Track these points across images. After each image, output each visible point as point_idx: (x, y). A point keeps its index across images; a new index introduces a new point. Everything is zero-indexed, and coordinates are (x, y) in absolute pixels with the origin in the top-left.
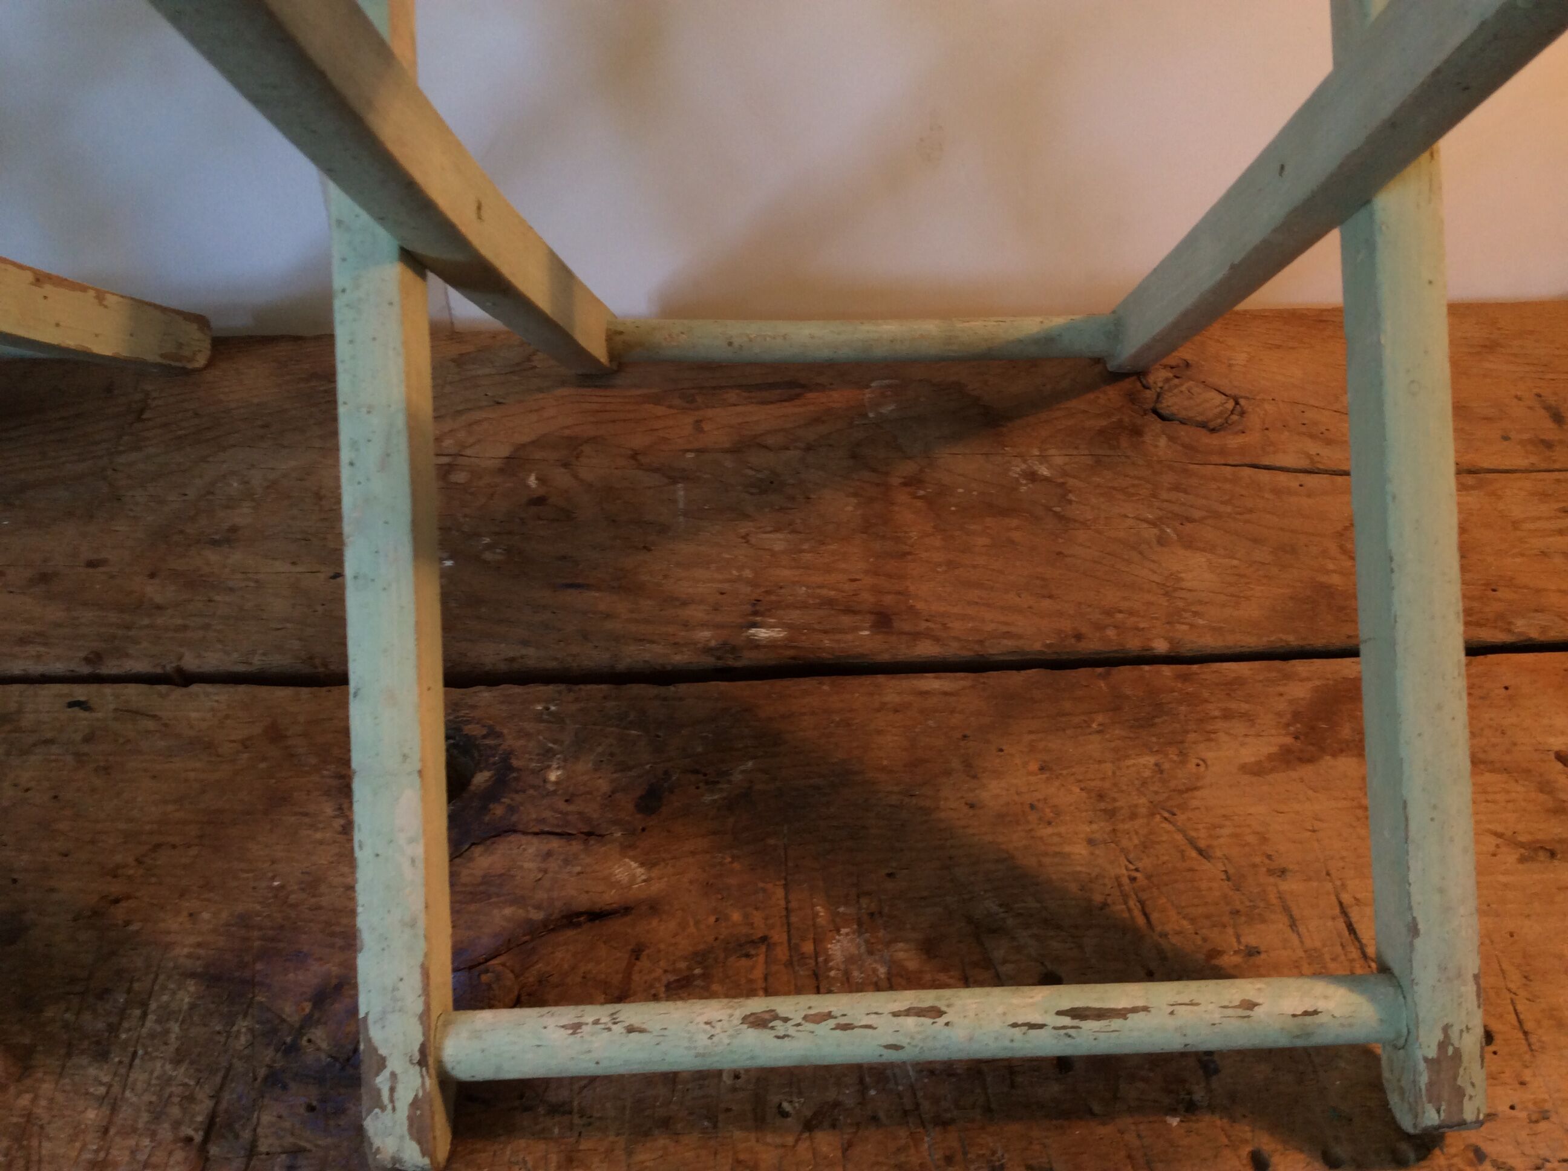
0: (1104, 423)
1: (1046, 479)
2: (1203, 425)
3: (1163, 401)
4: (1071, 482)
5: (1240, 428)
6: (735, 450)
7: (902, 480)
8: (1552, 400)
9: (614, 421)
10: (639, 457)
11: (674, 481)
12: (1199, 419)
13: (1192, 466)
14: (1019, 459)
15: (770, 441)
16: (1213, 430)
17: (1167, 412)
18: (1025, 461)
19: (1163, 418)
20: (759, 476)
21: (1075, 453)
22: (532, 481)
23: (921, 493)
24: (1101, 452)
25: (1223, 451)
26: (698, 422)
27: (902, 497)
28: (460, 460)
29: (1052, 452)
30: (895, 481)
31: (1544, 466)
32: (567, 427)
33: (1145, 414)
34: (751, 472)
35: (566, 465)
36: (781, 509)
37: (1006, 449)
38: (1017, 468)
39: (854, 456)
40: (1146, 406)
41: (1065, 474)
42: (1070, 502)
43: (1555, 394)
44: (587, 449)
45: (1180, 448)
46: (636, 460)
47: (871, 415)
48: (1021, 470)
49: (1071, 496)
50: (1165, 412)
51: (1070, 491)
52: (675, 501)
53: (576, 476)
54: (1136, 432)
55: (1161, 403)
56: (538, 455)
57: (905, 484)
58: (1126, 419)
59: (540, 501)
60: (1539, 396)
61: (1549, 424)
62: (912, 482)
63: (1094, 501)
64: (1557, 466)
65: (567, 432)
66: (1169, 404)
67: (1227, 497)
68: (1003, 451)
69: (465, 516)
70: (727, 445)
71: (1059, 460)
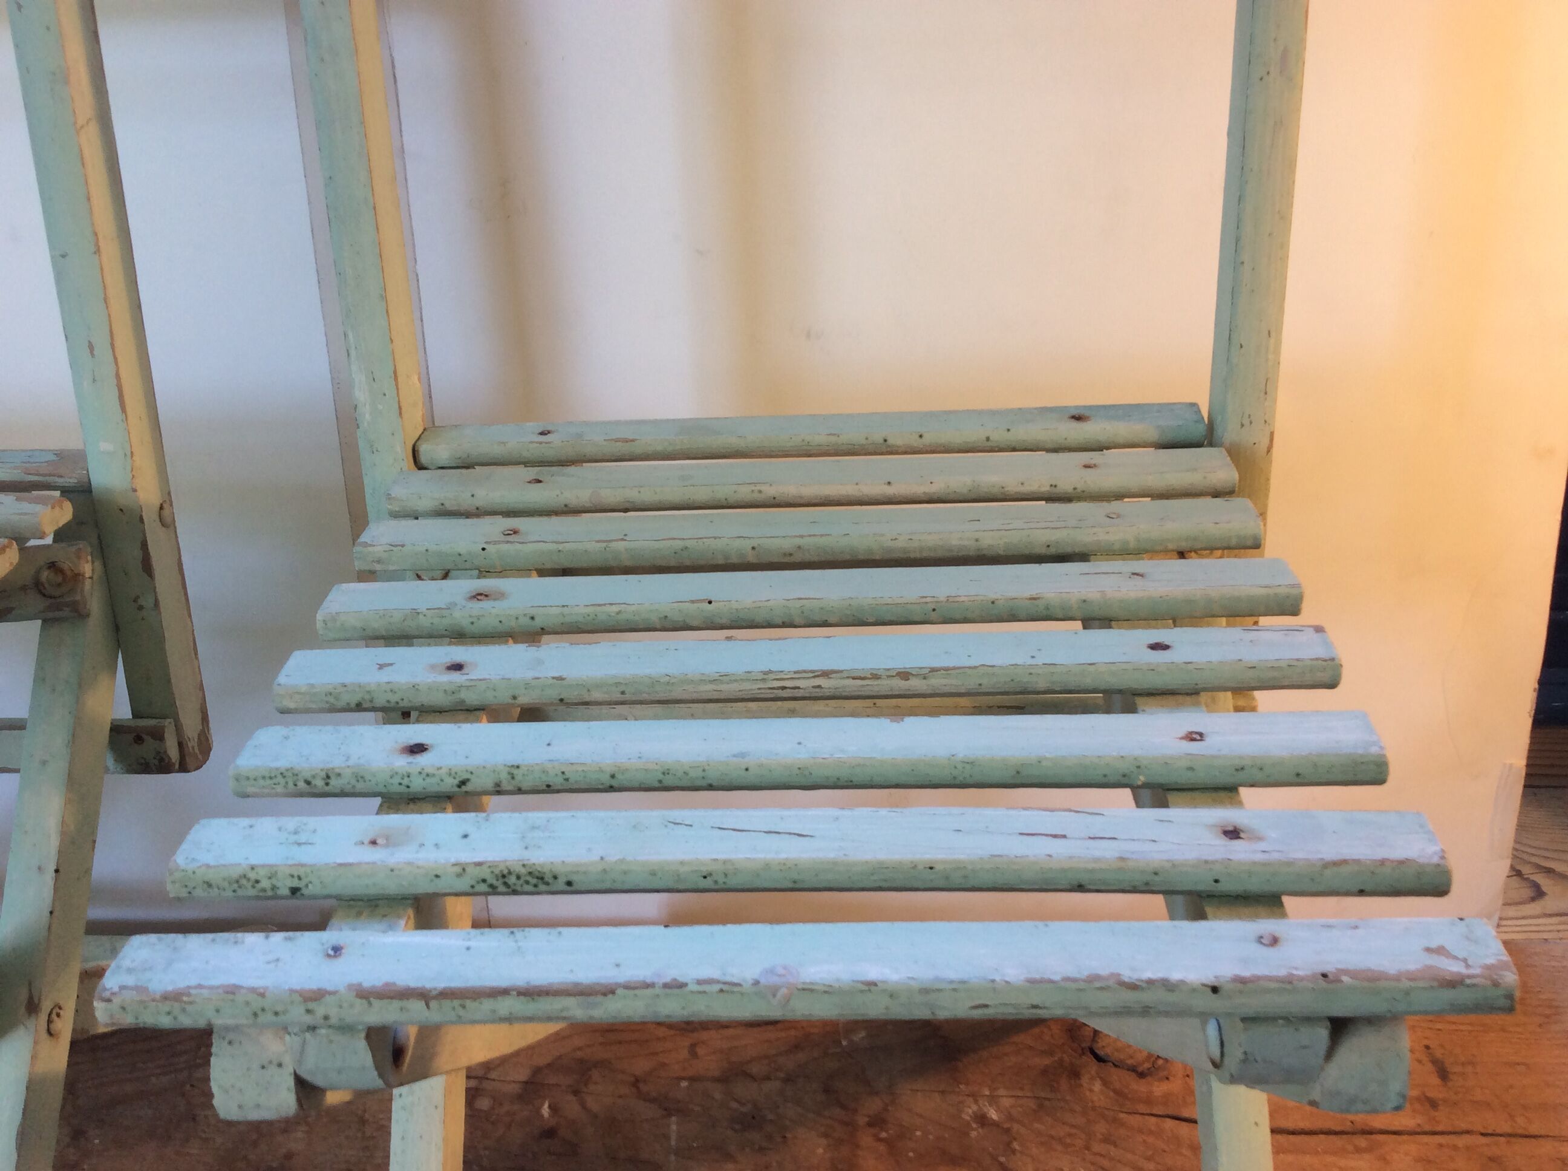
0: (1046, 1061)
1: (995, 1124)
2: (1133, 1069)
3: (1099, 1041)
4: (1016, 1127)
5: (1165, 1073)
6: (724, 1079)
7: (867, 1119)
8: (1438, 1053)
9: (620, 1043)
10: (641, 1085)
11: (668, 1113)
12: (1130, 1062)
13: (1122, 1115)
14: (971, 1099)
15: (755, 1069)
16: (1142, 1075)
17: (1102, 1053)
18: (976, 1102)
19: (1099, 1059)
20: (744, 1109)
21: (1020, 1094)
22: (545, 1111)
23: (884, 1135)
24: (1043, 1094)
25: (1149, 1101)
26: (693, 1046)
27: (866, 1139)
28: (486, 1085)
29: (1002, 1092)
30: (862, 1120)
31: (1427, 1128)
32: (580, 1049)
33: (1083, 1054)
34: (734, 1105)
35: (576, 1092)
36: (761, 1149)
37: (961, 1086)
38: (970, 1109)
39: (827, 1091)
40: (1084, 1045)
41: (1010, 1118)
42: (1014, 1151)
43: (1442, 1046)
44: (595, 1074)
45: (1112, 1094)
46: (638, 1088)
47: (844, 1043)
48: (974, 1112)
49: (1016, 1145)
50: (1101, 1053)
51: (1015, 1139)
52: (667, 1137)
53: (583, 1106)
54: (1075, 1074)
55: (1098, 1042)
56: (552, 1080)
57: (870, 1125)
58: (1066, 1058)
59: (550, 1133)
60: (1427, 1047)
61: (1435, 1080)
62: (877, 1122)
63: (1034, 1151)
64: (1440, 1128)
65: (579, 1054)
66: (1104, 1045)
67: (1150, 1153)
68: (957, 1090)
69: (485, 1148)
70: (717, 1074)
71: (1006, 1102)
